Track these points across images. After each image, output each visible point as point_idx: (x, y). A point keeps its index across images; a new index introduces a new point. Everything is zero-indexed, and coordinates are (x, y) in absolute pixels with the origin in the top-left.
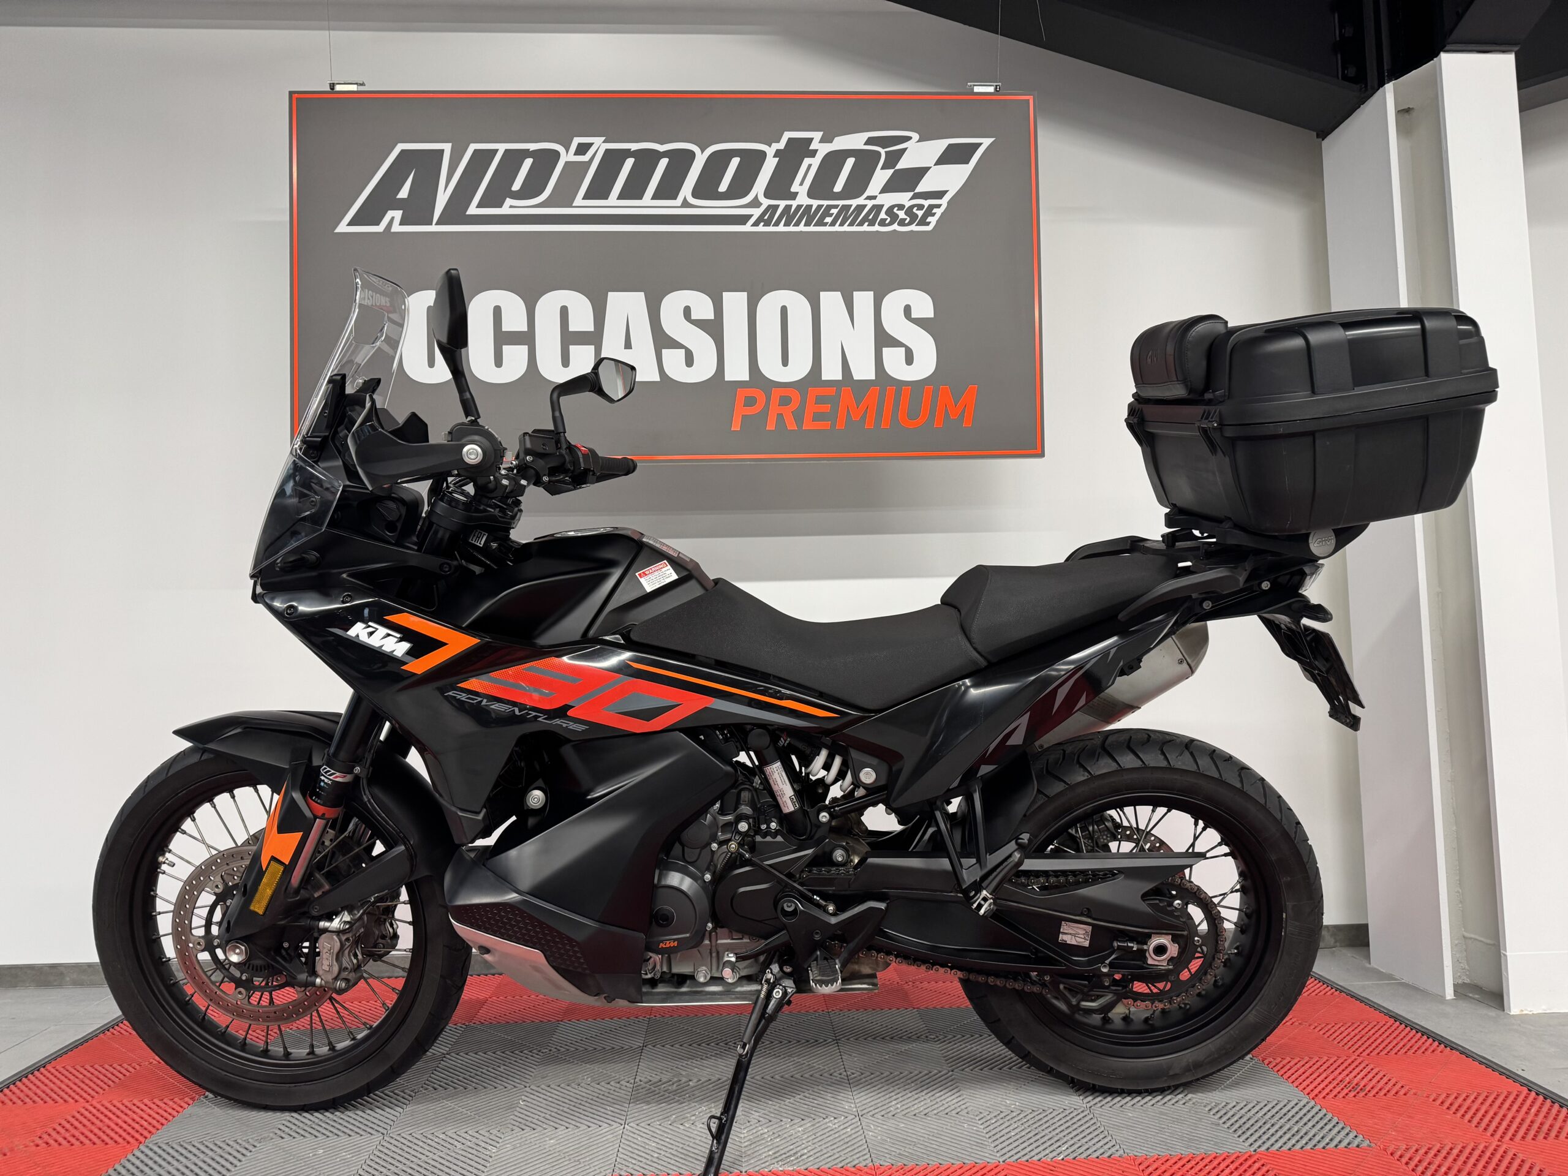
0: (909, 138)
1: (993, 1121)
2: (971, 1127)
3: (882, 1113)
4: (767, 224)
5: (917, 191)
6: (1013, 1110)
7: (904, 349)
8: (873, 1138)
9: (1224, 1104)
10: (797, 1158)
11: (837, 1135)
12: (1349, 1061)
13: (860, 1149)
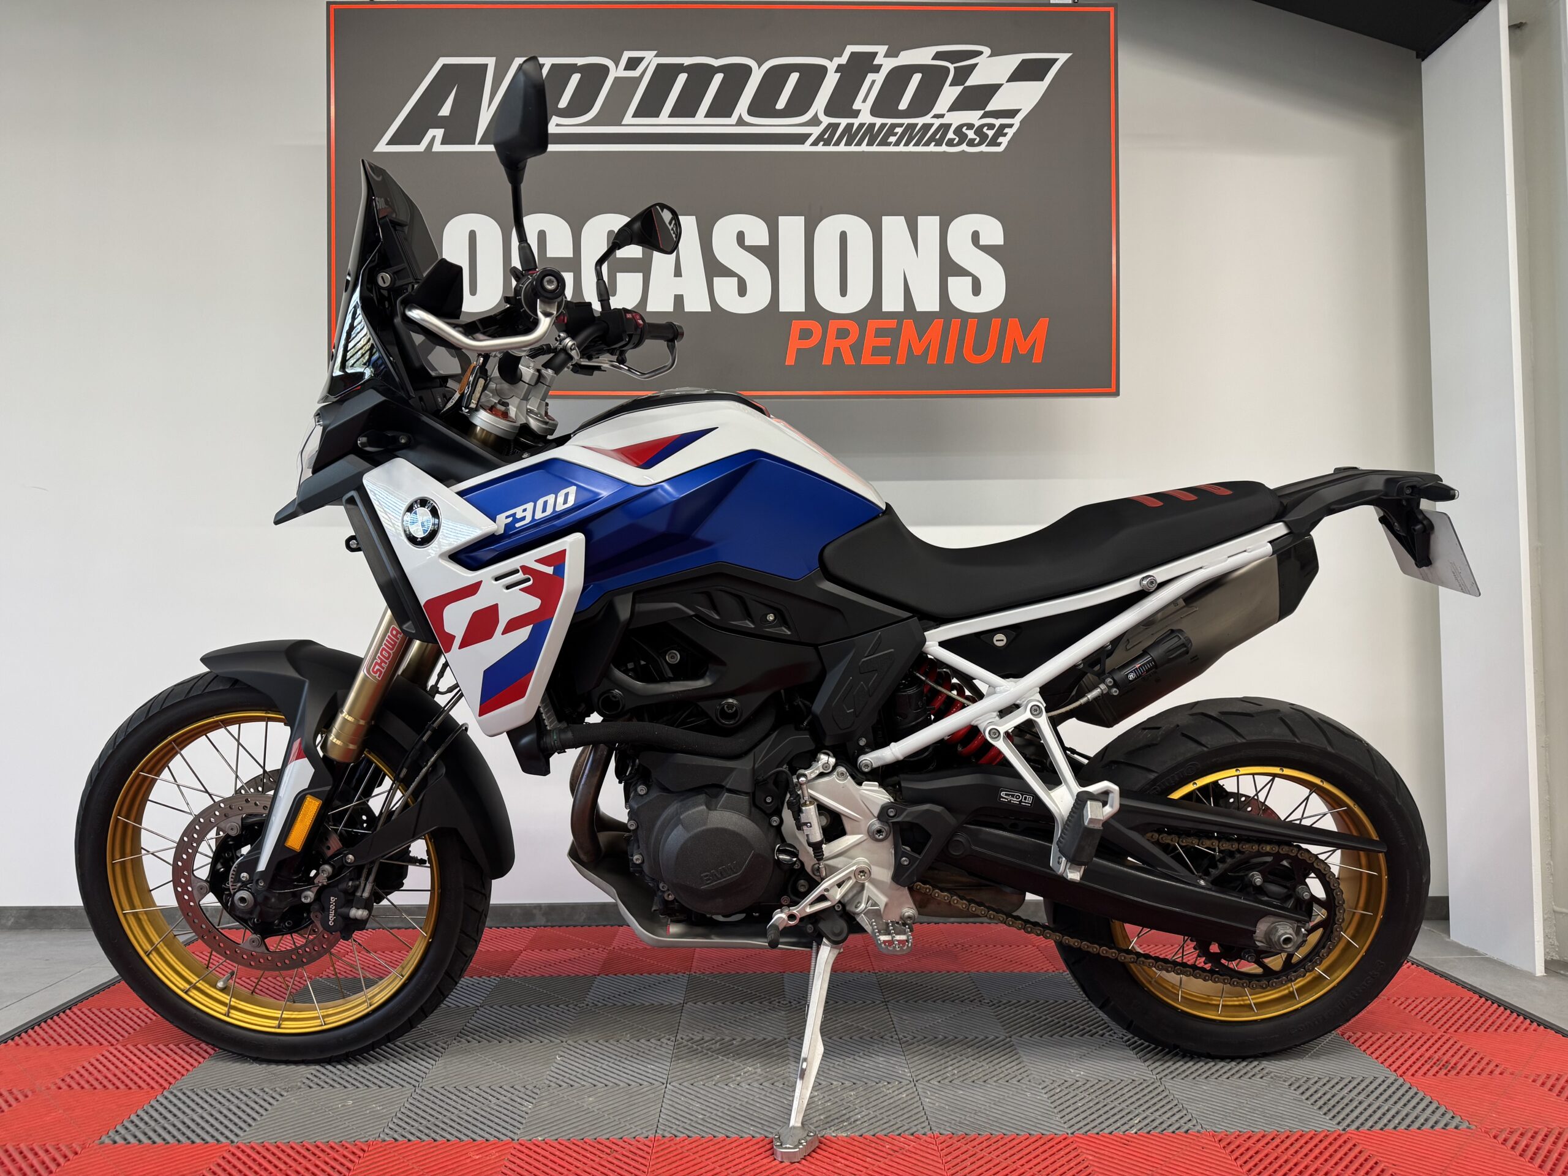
0: (980, 53)
1: (1058, 1091)
2: (1034, 1096)
3: (939, 1079)
4: (827, 143)
5: (989, 108)
6: (1078, 1079)
7: (971, 278)
8: (931, 1105)
9: (1305, 1079)
10: (850, 1124)
11: (892, 1101)
12: (1435, 1038)
13: (917, 1116)
